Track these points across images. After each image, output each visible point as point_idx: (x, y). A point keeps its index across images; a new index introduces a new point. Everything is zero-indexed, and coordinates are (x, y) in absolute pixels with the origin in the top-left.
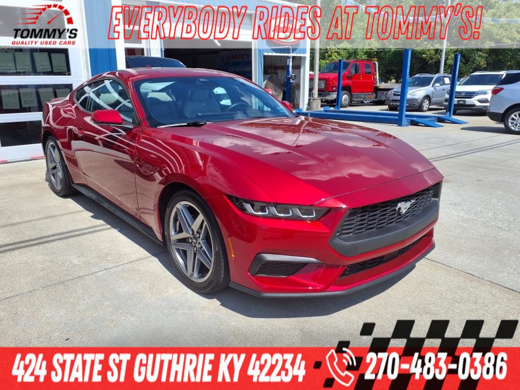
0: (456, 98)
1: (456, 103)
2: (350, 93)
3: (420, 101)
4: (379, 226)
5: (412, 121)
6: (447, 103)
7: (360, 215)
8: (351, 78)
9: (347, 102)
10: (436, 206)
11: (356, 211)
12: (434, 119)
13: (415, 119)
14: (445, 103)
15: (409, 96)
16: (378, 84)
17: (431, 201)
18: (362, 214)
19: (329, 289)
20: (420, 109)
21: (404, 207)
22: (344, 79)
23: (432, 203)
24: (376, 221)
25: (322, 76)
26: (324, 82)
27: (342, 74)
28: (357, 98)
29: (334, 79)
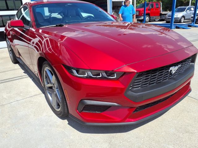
0: (197, 16)
1: (196, 18)
2: (149, 16)
3: (180, 18)
4: (158, 82)
5: (176, 26)
6: (192, 19)
7: (145, 76)
8: (150, 10)
9: (148, 20)
10: (192, 67)
11: (142, 74)
12: (186, 25)
13: (177, 26)
14: (191, 19)
15: (175, 16)
16: (162, 12)
17: (190, 65)
18: (146, 76)
19: (126, 121)
20: (180, 22)
21: (173, 69)
22: (146, 10)
23: (191, 66)
24: (156, 79)
25: (137, 10)
26: (138, 12)
27: (146, 8)
28: (152, 18)
29: (143, 10)
